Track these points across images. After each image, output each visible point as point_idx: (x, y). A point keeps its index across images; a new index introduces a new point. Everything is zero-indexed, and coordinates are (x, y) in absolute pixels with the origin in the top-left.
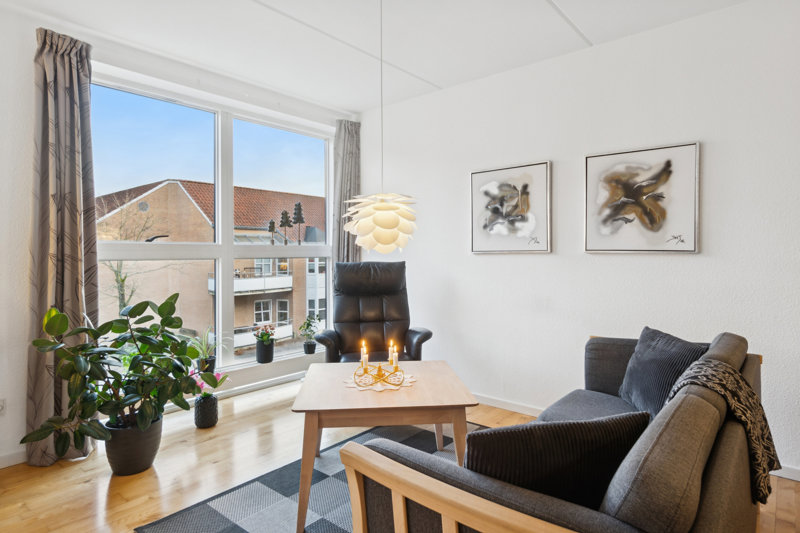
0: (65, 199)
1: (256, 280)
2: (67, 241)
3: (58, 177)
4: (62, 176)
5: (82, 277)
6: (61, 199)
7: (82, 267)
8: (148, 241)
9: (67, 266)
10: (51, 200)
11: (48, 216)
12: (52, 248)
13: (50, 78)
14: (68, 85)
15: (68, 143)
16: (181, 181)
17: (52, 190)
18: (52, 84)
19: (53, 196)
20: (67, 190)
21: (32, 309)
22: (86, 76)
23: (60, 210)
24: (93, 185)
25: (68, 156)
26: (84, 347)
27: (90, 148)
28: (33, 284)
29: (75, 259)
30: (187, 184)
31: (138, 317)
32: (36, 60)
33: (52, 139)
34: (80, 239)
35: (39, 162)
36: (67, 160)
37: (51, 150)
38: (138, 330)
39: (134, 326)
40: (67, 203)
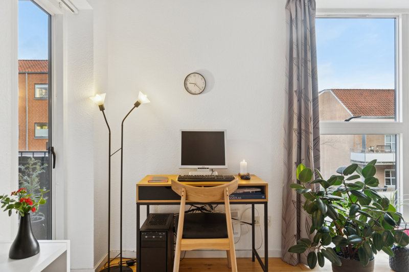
0: (301, 93)
1: (387, 154)
2: (303, 120)
3: (298, 79)
4: (300, 78)
5: (312, 144)
6: (299, 93)
7: (311, 137)
8: (345, 121)
9: (303, 137)
10: (295, 94)
11: (293, 105)
12: (295, 126)
13: (294, 16)
14: (303, 18)
15: (303, 57)
16: (332, 90)
17: (295, 88)
18: (295, 19)
19: (295, 91)
20: (303, 87)
21: (285, 163)
22: (313, 9)
23: (299, 100)
24: (317, 83)
25: (303, 65)
26: (321, 193)
27: (316, 57)
28: (285, 147)
29: (307, 132)
30: (336, 91)
31: (349, 176)
32: (286, 8)
33: (295, 55)
34: (311, 118)
35: (288, 69)
36: (303, 67)
37: (295, 62)
38: (350, 185)
39: (347, 182)
40: (303, 96)
